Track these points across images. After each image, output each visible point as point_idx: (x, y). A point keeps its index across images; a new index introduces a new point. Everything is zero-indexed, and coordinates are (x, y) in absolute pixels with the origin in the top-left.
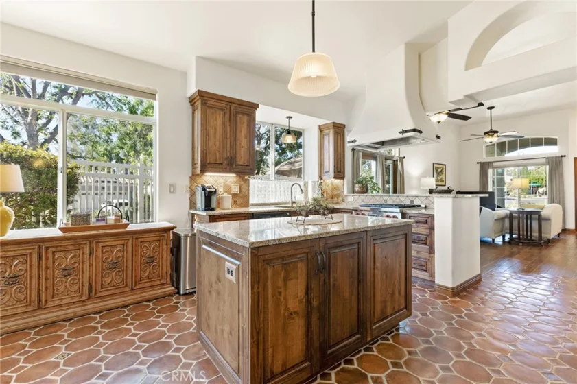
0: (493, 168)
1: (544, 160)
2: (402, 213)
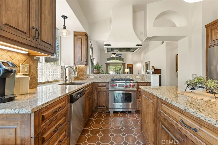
1: (121, 64)
2: (137, 83)
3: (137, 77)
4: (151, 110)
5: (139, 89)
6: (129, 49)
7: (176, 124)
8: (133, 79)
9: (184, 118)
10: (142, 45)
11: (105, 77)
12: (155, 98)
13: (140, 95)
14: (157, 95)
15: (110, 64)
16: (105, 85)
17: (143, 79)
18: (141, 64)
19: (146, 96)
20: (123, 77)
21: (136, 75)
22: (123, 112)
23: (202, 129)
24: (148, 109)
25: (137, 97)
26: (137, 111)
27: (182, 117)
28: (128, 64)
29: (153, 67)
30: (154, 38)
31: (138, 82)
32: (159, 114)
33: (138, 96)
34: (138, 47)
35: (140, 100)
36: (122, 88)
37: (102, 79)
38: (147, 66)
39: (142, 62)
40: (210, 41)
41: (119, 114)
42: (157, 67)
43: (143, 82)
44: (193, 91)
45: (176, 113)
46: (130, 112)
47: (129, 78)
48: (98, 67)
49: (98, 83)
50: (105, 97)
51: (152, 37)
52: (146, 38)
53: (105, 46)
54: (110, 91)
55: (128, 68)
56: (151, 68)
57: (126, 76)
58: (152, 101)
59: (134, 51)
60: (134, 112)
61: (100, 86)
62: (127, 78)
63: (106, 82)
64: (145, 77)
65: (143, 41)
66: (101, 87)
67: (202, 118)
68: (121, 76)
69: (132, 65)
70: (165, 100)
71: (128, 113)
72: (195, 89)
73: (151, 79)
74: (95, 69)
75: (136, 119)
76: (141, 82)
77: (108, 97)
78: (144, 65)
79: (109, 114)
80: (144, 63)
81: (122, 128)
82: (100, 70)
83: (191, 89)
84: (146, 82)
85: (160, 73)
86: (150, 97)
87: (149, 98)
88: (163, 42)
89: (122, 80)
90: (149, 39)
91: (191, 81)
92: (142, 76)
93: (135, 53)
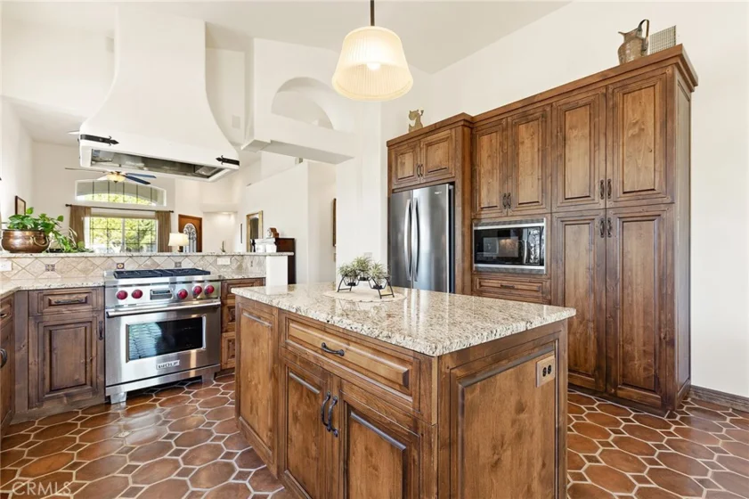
0: (91, 215)
1: (153, 214)
2: (222, 280)
3: (221, 261)
4: (265, 346)
5: (229, 302)
6: (189, 169)
7: (315, 357)
8: (207, 270)
9: (328, 339)
10: (237, 163)
11: (79, 267)
12: (275, 312)
13: (233, 320)
14: (278, 304)
15: (93, 210)
16: (85, 295)
17: (240, 268)
18: (232, 217)
19: (251, 314)
20: (165, 262)
21: (218, 256)
22: (168, 389)
23: (351, 348)
24: (257, 348)
25: (222, 328)
26: (223, 371)
27: (324, 337)
28: (181, 216)
29: (273, 230)
30: (274, 146)
31: (227, 278)
32: (283, 349)
33: (225, 325)
34: (226, 165)
35: (231, 335)
36: (162, 303)
37: (61, 272)
38: (254, 224)
39: (236, 213)
40: (394, 180)
41: (154, 397)
42: (285, 234)
43: (240, 277)
44: (353, 287)
45: (316, 334)
46: (196, 382)
47: (190, 266)
48: (36, 225)
49: (45, 292)
50: (87, 345)
51: (269, 142)
52: (251, 141)
53: (84, 143)
54: (109, 317)
55: (181, 231)
56: (267, 234)
57: (178, 260)
58: (267, 324)
59: (209, 174)
60: (212, 379)
61: (58, 304)
62: (183, 267)
63: (91, 284)
64: (247, 261)
65: (242, 148)
66: (63, 309)
67: (349, 328)
68: (156, 259)
69: (200, 220)
70: (294, 311)
71: (189, 387)
72: (354, 284)
73: (265, 267)
74: (18, 233)
75: (218, 395)
76: (236, 277)
77: (101, 342)
78: (245, 222)
79: (108, 409)
80: (245, 217)
81: (170, 436)
82: (51, 234)
83: (349, 284)
84: (251, 277)
85: (293, 250)
86: (262, 314)
87: (259, 318)
88: (301, 161)
89: (163, 273)
90: (258, 145)
91: (347, 267)
92: (237, 258)
93: (214, 181)
